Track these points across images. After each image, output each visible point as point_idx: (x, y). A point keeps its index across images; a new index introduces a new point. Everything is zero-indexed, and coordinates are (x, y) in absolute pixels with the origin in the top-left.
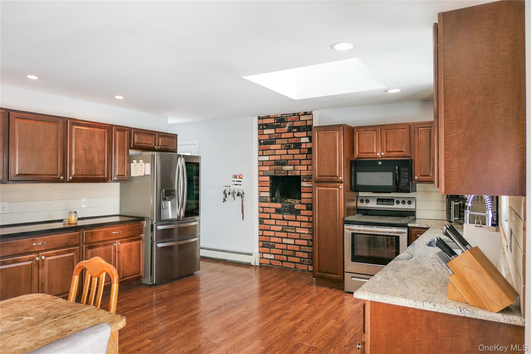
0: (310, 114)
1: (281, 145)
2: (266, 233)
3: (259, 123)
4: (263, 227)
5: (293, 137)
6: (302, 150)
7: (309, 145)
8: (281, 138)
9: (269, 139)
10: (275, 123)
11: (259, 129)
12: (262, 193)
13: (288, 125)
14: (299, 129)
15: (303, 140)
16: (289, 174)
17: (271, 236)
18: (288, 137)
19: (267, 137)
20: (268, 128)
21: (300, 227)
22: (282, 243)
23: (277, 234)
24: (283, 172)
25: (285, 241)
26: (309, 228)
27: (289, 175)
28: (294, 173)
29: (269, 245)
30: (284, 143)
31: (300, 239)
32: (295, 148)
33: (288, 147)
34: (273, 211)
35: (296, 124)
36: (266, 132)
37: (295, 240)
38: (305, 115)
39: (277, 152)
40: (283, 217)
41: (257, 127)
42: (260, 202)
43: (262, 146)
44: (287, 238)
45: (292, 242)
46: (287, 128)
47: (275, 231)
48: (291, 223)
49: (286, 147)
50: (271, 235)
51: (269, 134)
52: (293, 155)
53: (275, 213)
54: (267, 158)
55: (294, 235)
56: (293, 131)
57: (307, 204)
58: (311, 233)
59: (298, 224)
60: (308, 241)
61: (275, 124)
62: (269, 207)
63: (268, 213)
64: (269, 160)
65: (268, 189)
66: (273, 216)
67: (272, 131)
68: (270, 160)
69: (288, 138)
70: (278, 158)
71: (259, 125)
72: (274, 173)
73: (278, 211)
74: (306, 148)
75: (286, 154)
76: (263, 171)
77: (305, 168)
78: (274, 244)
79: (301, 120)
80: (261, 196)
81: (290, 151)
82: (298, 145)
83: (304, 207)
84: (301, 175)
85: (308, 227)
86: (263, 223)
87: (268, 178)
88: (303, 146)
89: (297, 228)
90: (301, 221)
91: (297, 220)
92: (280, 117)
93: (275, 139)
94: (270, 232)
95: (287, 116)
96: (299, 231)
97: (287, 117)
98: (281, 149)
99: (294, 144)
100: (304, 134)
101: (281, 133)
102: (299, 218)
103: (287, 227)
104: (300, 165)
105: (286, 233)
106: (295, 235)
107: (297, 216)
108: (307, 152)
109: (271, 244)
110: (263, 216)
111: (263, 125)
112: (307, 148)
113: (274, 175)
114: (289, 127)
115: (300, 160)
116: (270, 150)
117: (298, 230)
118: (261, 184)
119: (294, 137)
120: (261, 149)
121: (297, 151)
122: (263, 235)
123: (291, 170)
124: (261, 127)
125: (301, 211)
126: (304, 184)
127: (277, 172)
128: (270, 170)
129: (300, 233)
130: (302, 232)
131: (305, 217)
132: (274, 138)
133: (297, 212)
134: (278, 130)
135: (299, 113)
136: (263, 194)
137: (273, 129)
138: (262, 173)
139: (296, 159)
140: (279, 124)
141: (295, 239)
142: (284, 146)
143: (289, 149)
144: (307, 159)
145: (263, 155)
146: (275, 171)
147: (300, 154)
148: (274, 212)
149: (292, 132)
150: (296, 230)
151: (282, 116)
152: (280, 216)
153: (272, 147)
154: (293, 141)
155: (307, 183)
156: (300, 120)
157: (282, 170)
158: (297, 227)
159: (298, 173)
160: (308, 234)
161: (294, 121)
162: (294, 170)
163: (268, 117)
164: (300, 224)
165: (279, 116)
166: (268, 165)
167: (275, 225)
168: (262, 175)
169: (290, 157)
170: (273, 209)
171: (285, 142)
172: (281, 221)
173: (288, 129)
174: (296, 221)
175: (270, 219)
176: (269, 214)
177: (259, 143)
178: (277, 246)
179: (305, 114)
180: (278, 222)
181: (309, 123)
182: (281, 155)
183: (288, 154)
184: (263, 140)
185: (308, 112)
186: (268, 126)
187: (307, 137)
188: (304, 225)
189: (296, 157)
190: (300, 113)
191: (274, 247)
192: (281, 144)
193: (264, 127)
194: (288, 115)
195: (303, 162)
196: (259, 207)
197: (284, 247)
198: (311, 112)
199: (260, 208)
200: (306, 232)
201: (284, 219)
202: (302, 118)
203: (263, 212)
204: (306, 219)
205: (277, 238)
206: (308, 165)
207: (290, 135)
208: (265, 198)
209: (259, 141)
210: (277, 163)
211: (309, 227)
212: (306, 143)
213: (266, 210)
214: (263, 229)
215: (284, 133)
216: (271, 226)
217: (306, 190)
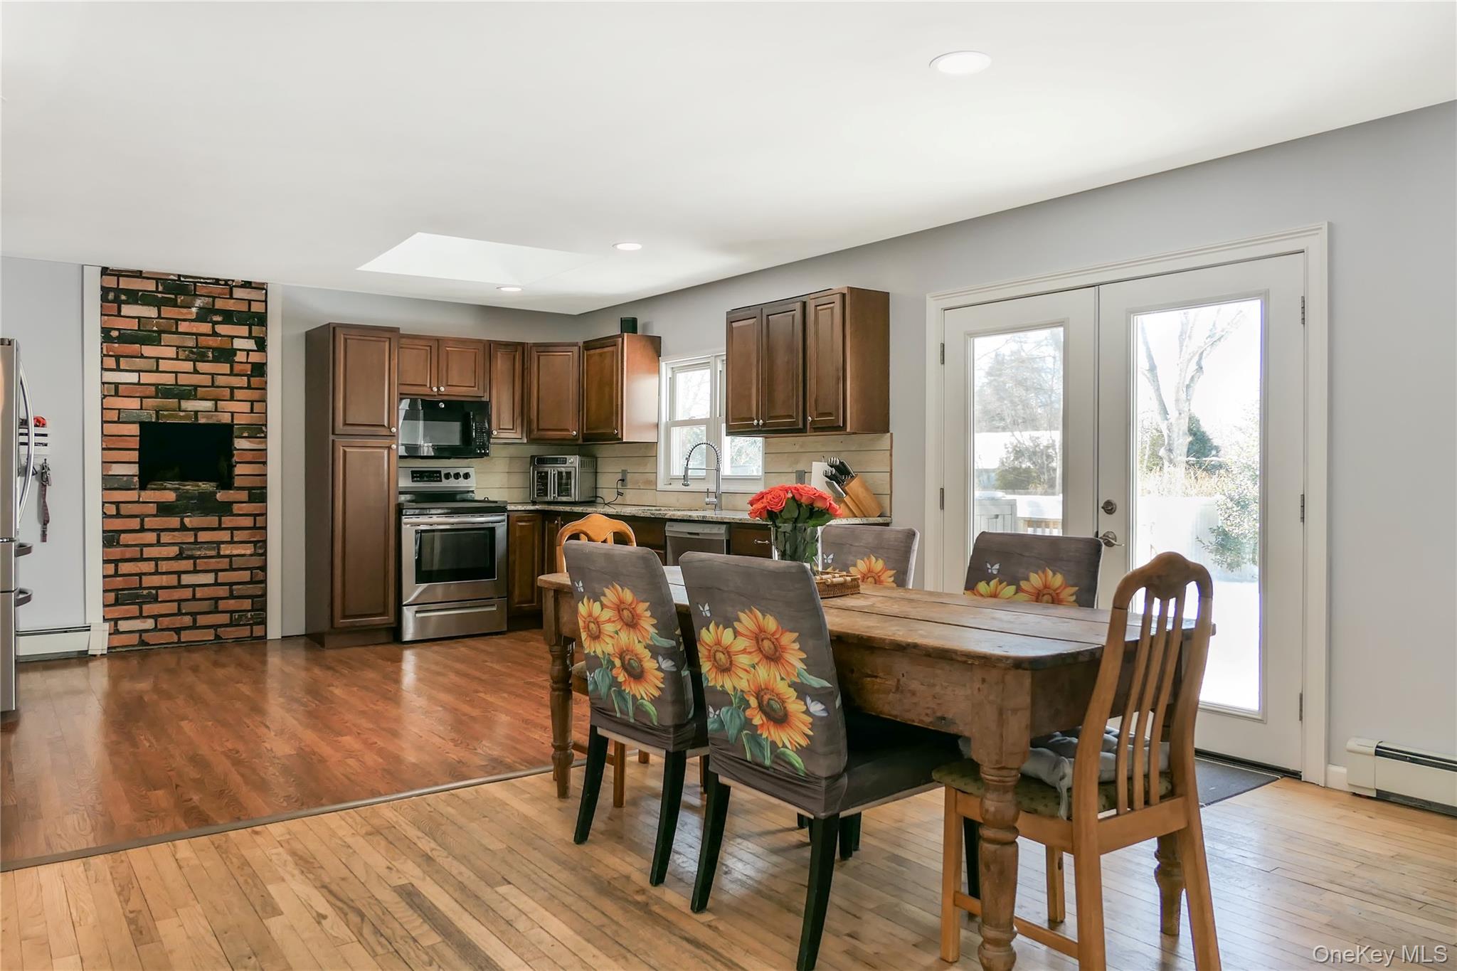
0: (261, 287)
1: (175, 348)
2: (125, 568)
3: (105, 285)
4: (116, 553)
5: (211, 333)
6: (237, 368)
7: (255, 357)
8: (177, 333)
9: (139, 330)
10: (157, 291)
11: (104, 299)
12: (114, 465)
13: (199, 302)
14: (229, 317)
15: (238, 344)
16: (202, 421)
17: (145, 574)
18: (198, 332)
19: (134, 325)
20: (136, 303)
21: (232, 542)
22: (180, 586)
23: (164, 566)
24: (182, 414)
25: (186, 579)
26: (255, 543)
27: (200, 422)
28: (214, 418)
29: (138, 596)
30: (185, 345)
31: (232, 569)
32: (216, 360)
33: (198, 355)
34: (152, 509)
35: (220, 304)
36: (127, 310)
37: (216, 575)
38: (248, 288)
39: (164, 365)
40: (182, 522)
41: (98, 293)
42: (105, 489)
43: (117, 345)
44: (195, 571)
45: (209, 578)
46: (194, 310)
47: (156, 560)
48: (203, 536)
49: (191, 355)
50: (144, 571)
51: (139, 318)
52: (213, 375)
53: (154, 516)
54: (133, 378)
55: (213, 563)
56: (212, 319)
57: (249, 489)
58: (261, 551)
59: (225, 536)
60: (252, 573)
61: (160, 295)
62: (138, 502)
63: (136, 516)
64: (139, 384)
65: (135, 456)
66: (149, 523)
67: (151, 312)
68: (142, 382)
69: (197, 335)
70: (168, 379)
71: (105, 291)
72: (154, 416)
73: (164, 509)
74: (247, 363)
75: (192, 371)
76: (119, 409)
77: (246, 407)
78: (154, 592)
79: (235, 297)
80: (110, 473)
81: (201, 366)
82: (226, 355)
83: (244, 495)
84: (235, 423)
85: (252, 540)
86: (118, 543)
87: (134, 429)
88: (240, 357)
89: (222, 546)
90: (232, 529)
91: (223, 526)
92: (175, 280)
93: (160, 332)
94: (140, 564)
95: (195, 283)
96: (228, 552)
97: (195, 286)
98: (177, 359)
99: (214, 349)
100: (244, 330)
101: (177, 320)
102: (228, 521)
103: (192, 546)
104: (232, 399)
105: (192, 561)
106: (218, 562)
107: (223, 518)
108: (249, 373)
109: (145, 592)
110: (118, 524)
111: (118, 291)
112: (250, 363)
113: (153, 420)
114: (200, 308)
115: (232, 389)
116: (142, 356)
117: (226, 550)
118: (110, 444)
119: (215, 334)
120: (111, 353)
121: (225, 368)
122: (116, 574)
123: (208, 409)
124: (111, 296)
125: (235, 506)
126: (240, 444)
127: (165, 413)
128: (141, 409)
129: (230, 556)
130: (235, 552)
131: (245, 519)
132: (155, 328)
133: (226, 508)
134: (168, 312)
135: (229, 280)
136: (117, 470)
137: (152, 308)
138: (113, 416)
139: (221, 385)
140: (173, 296)
141: (216, 572)
142: (187, 352)
143: (198, 361)
144: (249, 387)
145: (118, 369)
146: (157, 412)
147: (232, 374)
148: (155, 513)
149: (209, 322)
150: (219, 549)
151: (182, 279)
152: (174, 522)
153: (148, 350)
154: (213, 342)
155: (250, 442)
156: (231, 297)
157: (180, 410)
158: (223, 543)
159: (226, 418)
160: (251, 555)
161: (214, 298)
162: (216, 411)
163: (138, 274)
164: (230, 535)
165: (172, 277)
166: (138, 395)
167: (159, 543)
168: (116, 419)
169: (206, 380)
170: (151, 505)
171: (190, 342)
172: (176, 533)
173: (197, 313)
174: (220, 528)
175: (142, 529)
176: (139, 519)
177: (103, 337)
178: (163, 595)
179: (247, 285)
180: (165, 538)
181: (256, 307)
182: (176, 373)
183: (196, 372)
184: (118, 330)
185: (255, 283)
186: (135, 297)
187: (250, 337)
188: (239, 536)
189: (220, 380)
190: (233, 281)
191: (155, 599)
192: (178, 347)
193: (123, 297)
194: (199, 280)
195: (239, 394)
196: (104, 503)
197: (188, 593)
198: (264, 284)
199: (106, 505)
200: (248, 552)
201: (183, 528)
202: (238, 293)
203: (118, 515)
204: (248, 522)
205: (164, 577)
206: (252, 402)
207: (205, 328)
208: (125, 478)
209: (106, 332)
210: (162, 391)
211: (255, 539)
212: (248, 351)
213: (125, 509)
214: (118, 558)
215: (185, 320)
216: (144, 549)
217: (249, 457)
